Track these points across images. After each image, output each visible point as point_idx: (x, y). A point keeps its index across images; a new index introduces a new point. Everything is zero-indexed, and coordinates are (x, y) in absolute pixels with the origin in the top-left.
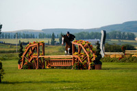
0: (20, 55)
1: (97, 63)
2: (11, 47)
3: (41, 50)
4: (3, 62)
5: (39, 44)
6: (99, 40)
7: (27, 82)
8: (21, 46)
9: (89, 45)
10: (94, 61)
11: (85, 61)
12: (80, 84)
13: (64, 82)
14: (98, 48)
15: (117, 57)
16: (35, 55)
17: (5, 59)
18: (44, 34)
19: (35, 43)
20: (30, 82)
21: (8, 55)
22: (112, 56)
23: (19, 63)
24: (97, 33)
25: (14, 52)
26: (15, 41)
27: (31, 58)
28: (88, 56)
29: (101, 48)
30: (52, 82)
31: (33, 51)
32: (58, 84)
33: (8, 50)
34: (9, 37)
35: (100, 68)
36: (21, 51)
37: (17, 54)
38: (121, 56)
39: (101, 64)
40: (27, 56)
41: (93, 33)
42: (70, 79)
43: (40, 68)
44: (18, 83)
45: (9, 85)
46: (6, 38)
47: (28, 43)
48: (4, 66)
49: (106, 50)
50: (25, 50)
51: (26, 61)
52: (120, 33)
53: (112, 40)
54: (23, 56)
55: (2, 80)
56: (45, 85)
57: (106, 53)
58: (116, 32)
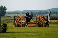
0: (14, 21)
1: (47, 24)
2: (10, 18)
3: (23, 19)
4: (7, 24)
5: (22, 16)
6: (47, 15)
7: (17, 32)
8: (15, 17)
9: (43, 17)
10: (45, 24)
11: (42, 24)
12: (40, 33)
13: (33, 32)
14: (47, 18)
15: (55, 22)
16: (20, 21)
17: (8, 23)
18: (24, 12)
19: (20, 16)
20: (19, 32)
21: (9, 21)
22: (53, 22)
23: (14, 24)
24: (47, 12)
25: (12, 20)
26: (12, 15)
27: (19, 22)
28: (43, 21)
29: (48, 18)
30: (28, 32)
31: (20, 19)
32: (30, 33)
33: (9, 19)
34: (10, 14)
35: (48, 27)
36: (15, 20)
37: (13, 21)
38: (57, 22)
39: (48, 25)
40: (17, 21)
41: (45, 12)
42: (35, 31)
43: (23, 26)
44: (13, 32)
45: (10, 33)
46: (8, 14)
47: (18, 16)
48: (7, 26)
49: (51, 19)
50: (16, 19)
51: (17, 24)
52: (56, 11)
53: (53, 15)
54: (15, 21)
55: (7, 32)
56: (25, 33)
57: (51, 20)
58: (55, 11)
